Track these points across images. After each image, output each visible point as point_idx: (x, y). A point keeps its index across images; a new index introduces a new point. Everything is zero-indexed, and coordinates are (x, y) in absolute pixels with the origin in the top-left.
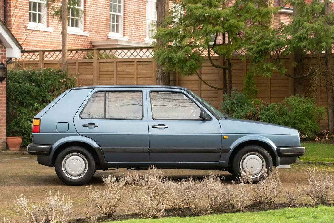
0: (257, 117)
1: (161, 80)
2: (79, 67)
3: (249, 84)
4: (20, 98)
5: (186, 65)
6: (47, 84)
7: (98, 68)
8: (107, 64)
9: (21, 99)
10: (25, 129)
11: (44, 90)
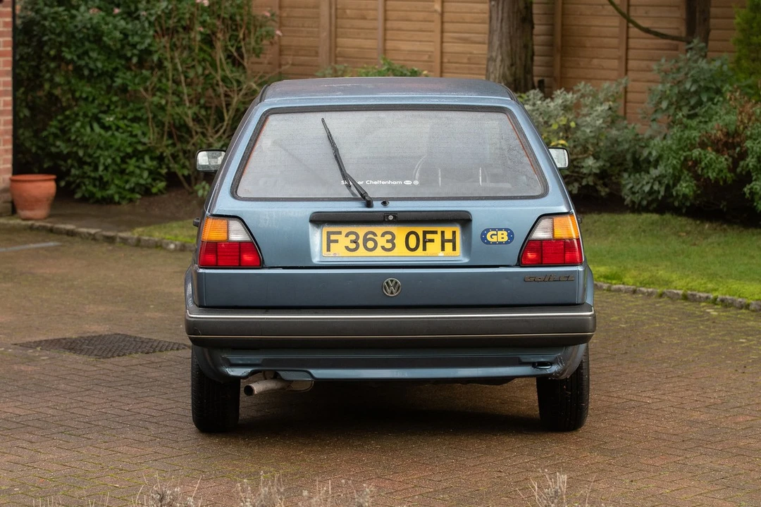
0: (739, 144)
1: (501, 5)
3: (752, 28)
4: (70, 53)
6: (153, 12)
9: (75, 58)
10: (86, 146)
11: (144, 30)
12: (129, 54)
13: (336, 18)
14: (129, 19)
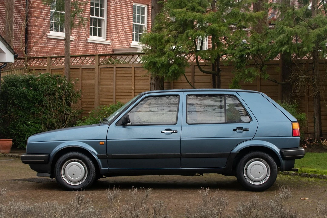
1: (154, 85)
2: (82, 73)
4: (17, 101)
5: (169, 70)
6: (43, 88)
7: (99, 74)
8: (107, 69)
9: (18, 103)
10: (21, 131)
11: (40, 94)
12: (35, 102)
13: (100, 92)
14: (35, 91)
